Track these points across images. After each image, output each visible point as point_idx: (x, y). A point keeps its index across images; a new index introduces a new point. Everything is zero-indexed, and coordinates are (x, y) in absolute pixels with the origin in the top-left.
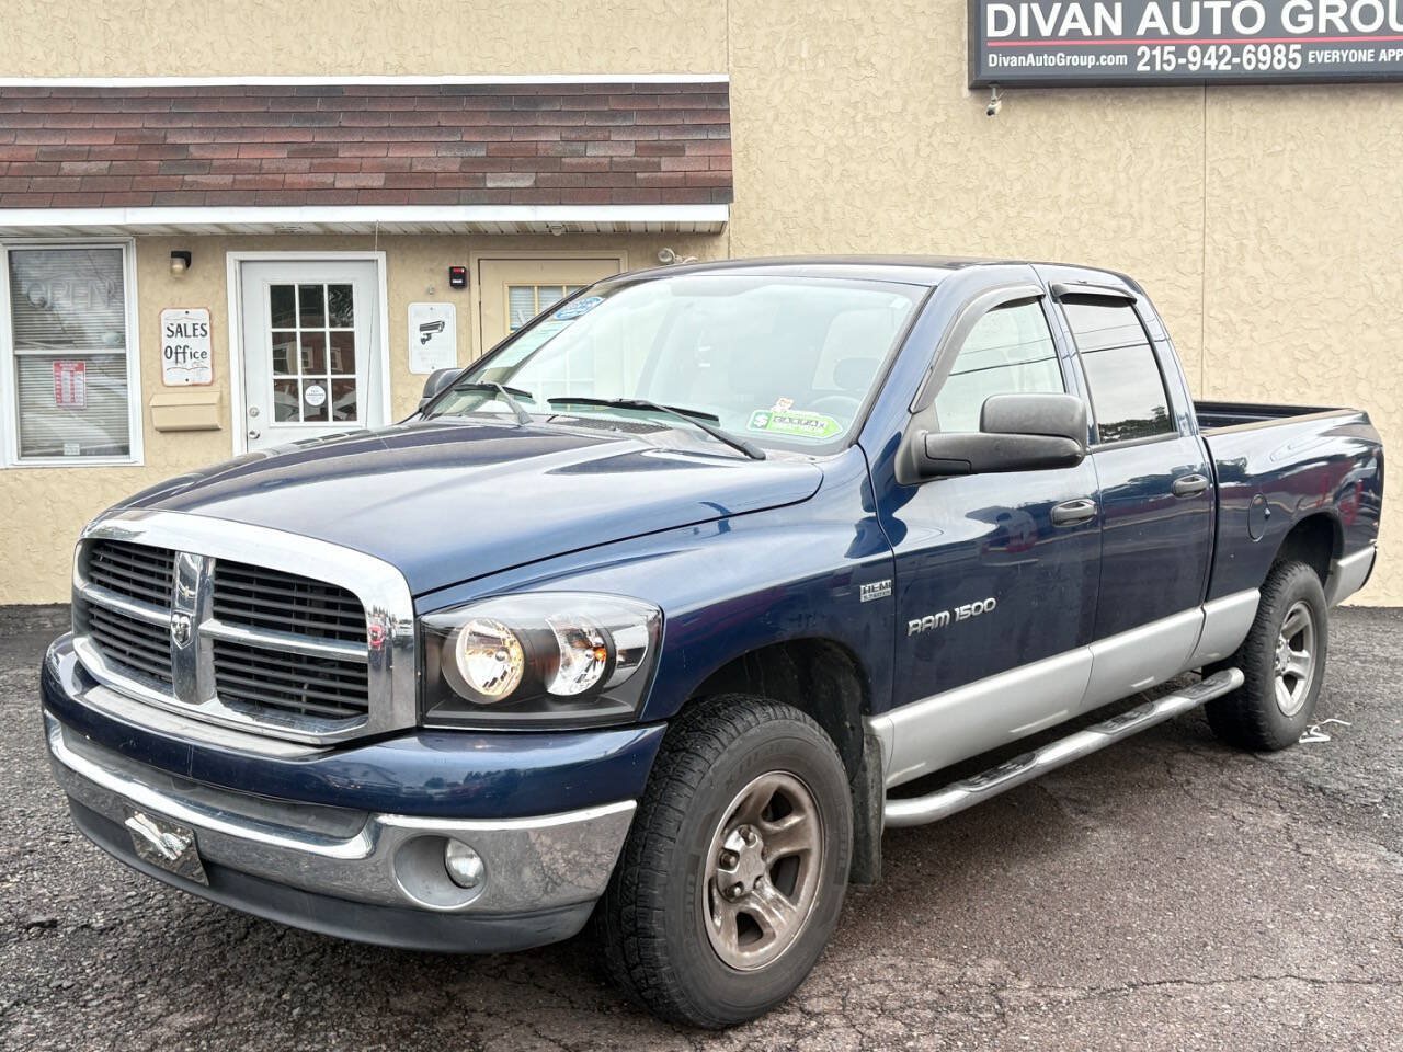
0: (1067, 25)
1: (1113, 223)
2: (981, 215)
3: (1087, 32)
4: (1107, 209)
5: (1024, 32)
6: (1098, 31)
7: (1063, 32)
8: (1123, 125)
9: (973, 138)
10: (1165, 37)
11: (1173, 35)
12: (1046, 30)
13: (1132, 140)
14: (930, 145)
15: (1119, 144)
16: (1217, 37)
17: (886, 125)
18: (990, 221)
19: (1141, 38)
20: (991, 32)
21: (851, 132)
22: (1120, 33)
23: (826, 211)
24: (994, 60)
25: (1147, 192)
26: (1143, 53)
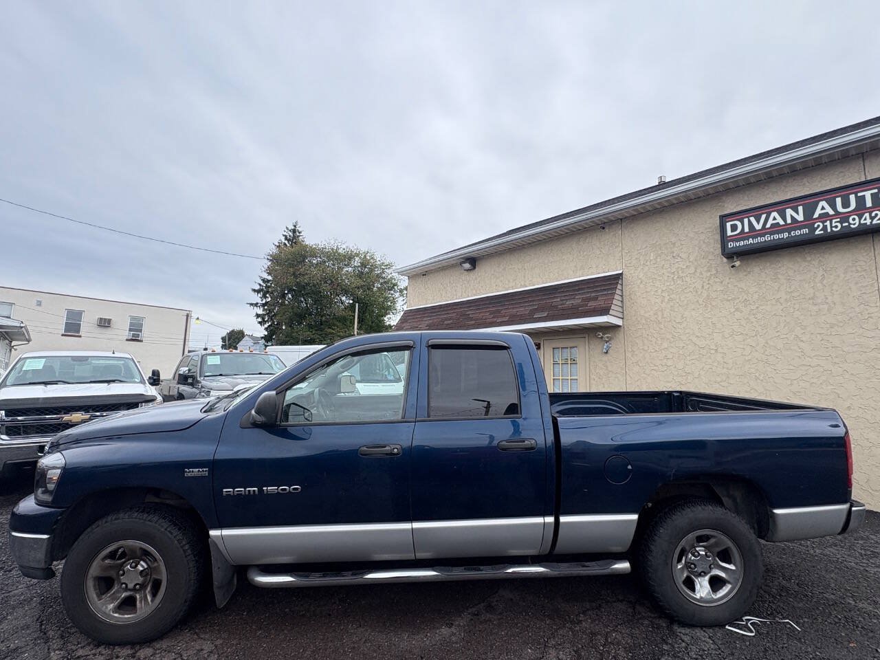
0: (770, 222)
1: (816, 308)
2: (737, 310)
3: (782, 223)
4: (811, 301)
5: (747, 230)
6: (789, 221)
7: (768, 226)
8: (817, 261)
9: (730, 278)
10: (832, 216)
11: (837, 213)
12: (758, 227)
13: (824, 267)
14: (708, 284)
15: (815, 270)
16: (869, 208)
17: (688, 279)
18: (742, 312)
19: (816, 219)
20: (729, 233)
21: (672, 283)
22: (803, 219)
23: (663, 315)
24: (731, 245)
25: (837, 291)
26: (819, 226)
